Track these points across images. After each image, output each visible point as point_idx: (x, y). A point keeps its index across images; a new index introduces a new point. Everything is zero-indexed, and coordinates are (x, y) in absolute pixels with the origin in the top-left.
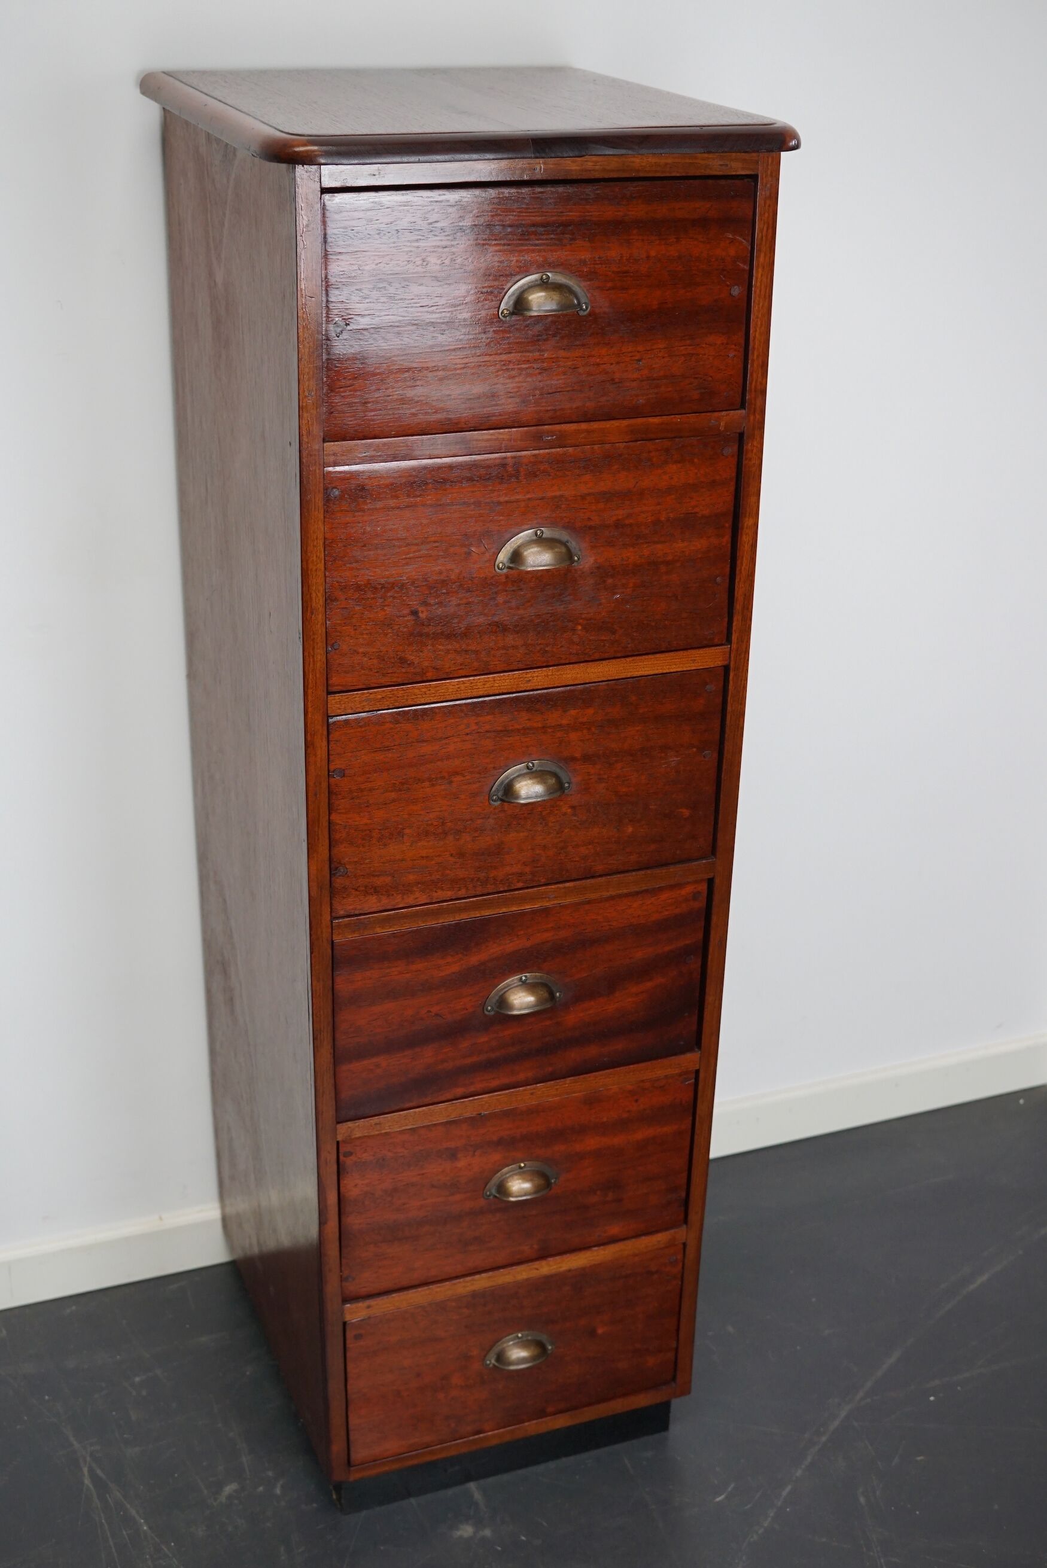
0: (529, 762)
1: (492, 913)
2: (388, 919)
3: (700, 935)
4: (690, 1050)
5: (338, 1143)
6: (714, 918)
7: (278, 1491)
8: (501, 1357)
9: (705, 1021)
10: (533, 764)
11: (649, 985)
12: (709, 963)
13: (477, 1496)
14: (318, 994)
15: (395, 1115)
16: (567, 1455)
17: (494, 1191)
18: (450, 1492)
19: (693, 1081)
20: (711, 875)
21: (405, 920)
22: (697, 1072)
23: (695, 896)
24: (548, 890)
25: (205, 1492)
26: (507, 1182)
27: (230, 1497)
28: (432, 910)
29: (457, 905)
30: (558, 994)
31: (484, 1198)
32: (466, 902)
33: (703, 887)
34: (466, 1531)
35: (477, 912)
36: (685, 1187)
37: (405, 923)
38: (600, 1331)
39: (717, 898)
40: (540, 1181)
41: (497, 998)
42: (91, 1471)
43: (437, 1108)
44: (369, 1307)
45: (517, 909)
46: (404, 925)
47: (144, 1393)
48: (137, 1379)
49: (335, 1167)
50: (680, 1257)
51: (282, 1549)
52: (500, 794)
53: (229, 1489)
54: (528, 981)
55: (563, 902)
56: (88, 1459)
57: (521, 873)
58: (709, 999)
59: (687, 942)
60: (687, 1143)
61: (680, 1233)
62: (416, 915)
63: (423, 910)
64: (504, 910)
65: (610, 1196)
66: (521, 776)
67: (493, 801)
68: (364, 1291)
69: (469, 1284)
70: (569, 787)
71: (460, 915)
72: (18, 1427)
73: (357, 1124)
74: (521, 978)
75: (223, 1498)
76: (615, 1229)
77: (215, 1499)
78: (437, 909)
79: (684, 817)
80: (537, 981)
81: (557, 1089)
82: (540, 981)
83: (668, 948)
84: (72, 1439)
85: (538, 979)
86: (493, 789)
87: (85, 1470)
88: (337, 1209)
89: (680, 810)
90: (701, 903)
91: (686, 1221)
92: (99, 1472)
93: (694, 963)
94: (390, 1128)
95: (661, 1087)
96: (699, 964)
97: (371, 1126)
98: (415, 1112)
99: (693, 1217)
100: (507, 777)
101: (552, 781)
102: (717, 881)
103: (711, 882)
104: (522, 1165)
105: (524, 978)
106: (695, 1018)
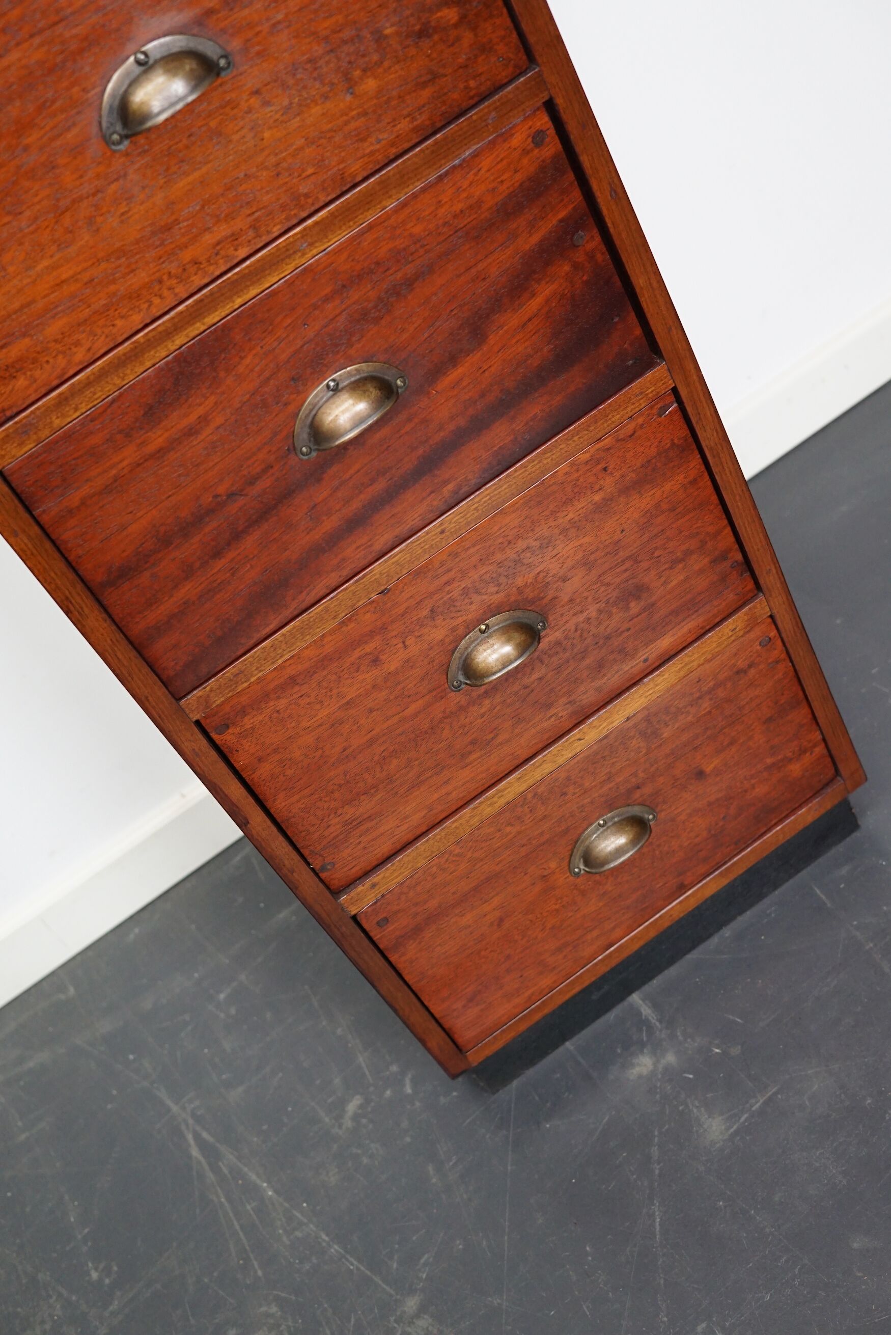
0: (135, 54)
1: (223, 314)
2: (63, 400)
3: (576, 195)
4: (650, 365)
5: (198, 723)
6: (585, 160)
7: (409, 1090)
8: (589, 859)
9: (648, 316)
10: (145, 53)
11: (535, 305)
12: (612, 230)
13: (646, 1011)
14: (29, 553)
15: (255, 652)
16: (741, 912)
17: (461, 678)
18: (611, 1016)
19: (675, 405)
20: (545, 97)
21: (92, 390)
22: (675, 390)
23: (538, 138)
24: (291, 240)
25: (327, 1120)
26: (473, 660)
27: (356, 1117)
28: (124, 354)
29: (160, 329)
30: (399, 382)
31: (453, 691)
32: (172, 318)
33: (543, 121)
34: (644, 1064)
35: (198, 324)
36: (737, 546)
37: (94, 394)
38: (708, 769)
39: (572, 128)
40: (518, 637)
41: (307, 430)
42: (197, 1137)
43: (312, 615)
44: (374, 886)
45: (259, 291)
46: (96, 397)
47: (233, 1011)
48: (222, 996)
49: (213, 754)
50: (773, 633)
51: (430, 1169)
52: (119, 127)
53: (352, 1106)
54: (341, 386)
55: (326, 246)
56: (191, 1121)
57: (233, 235)
58: (639, 281)
59: (562, 214)
60: (710, 489)
61: (760, 607)
62: (103, 374)
63: (110, 363)
64: (239, 301)
65: (635, 607)
66: (134, 82)
67: (114, 144)
68: (356, 871)
69: (495, 799)
70: (229, 64)
71: (173, 341)
72: (109, 1106)
73: (208, 688)
74: (328, 386)
75: (348, 1123)
76: (665, 643)
77: (340, 1126)
78: (132, 350)
79: (452, 22)
80: (353, 379)
81: (476, 509)
82: (358, 377)
83: (535, 239)
84: (169, 1103)
85: (355, 375)
86: (104, 125)
87: (190, 1137)
88: (251, 800)
89: (439, 14)
90: (552, 147)
91: (758, 587)
92: (205, 1135)
93: (590, 241)
94: (261, 671)
95: (630, 436)
96: (598, 238)
97: (231, 680)
98: (283, 635)
99: (768, 579)
100: (113, 96)
101: (189, 65)
102: (560, 101)
103: (550, 106)
104: (483, 627)
105: (332, 384)
106: (632, 317)
